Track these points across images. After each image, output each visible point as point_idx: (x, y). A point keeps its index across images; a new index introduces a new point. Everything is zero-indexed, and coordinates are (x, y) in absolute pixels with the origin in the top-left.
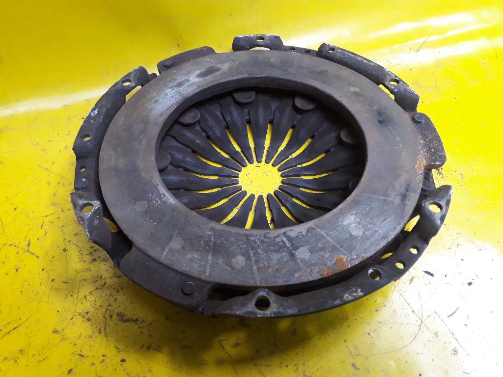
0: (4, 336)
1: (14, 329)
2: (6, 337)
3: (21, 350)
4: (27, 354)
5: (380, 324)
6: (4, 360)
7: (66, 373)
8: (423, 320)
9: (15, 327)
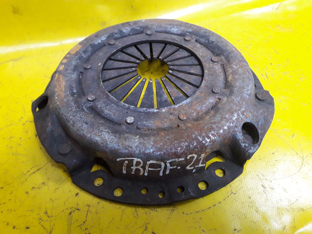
0: (31, 175)
1: (37, 170)
2: (32, 175)
3: (43, 183)
4: (47, 185)
5: (276, 161)
6: (32, 189)
7: (74, 195)
8: (304, 158)
9: (38, 169)
